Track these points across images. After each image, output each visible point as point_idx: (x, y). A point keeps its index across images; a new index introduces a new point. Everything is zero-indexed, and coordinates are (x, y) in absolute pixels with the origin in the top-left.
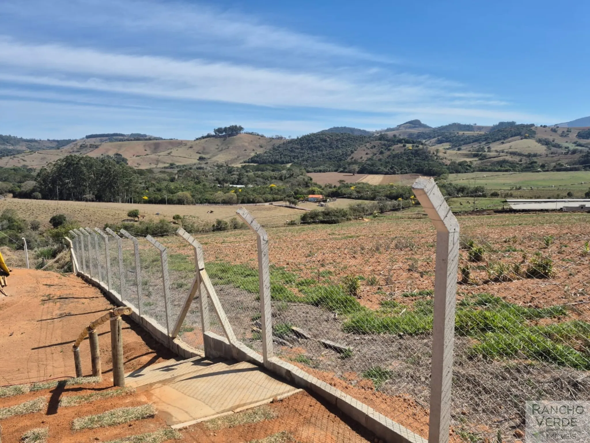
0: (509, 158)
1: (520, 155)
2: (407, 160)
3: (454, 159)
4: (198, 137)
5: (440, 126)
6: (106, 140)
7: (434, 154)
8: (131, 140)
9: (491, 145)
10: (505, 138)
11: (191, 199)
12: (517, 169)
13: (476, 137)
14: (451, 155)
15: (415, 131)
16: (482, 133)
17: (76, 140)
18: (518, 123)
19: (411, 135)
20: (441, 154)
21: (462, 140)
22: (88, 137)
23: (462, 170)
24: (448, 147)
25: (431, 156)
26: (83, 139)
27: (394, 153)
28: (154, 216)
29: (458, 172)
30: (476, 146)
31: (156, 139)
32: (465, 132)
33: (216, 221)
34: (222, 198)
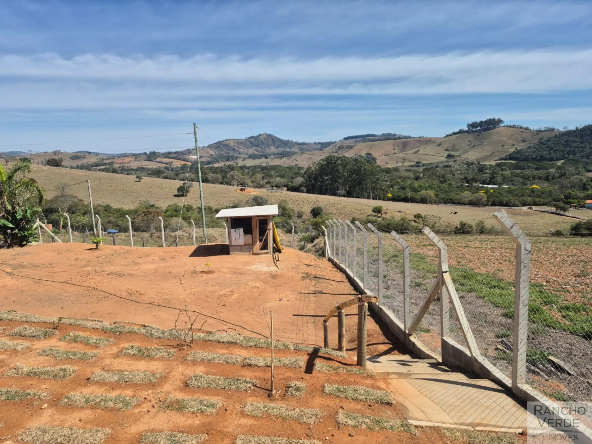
4: (448, 134)
6: (360, 141)
8: (382, 140)
11: (434, 198)
17: (335, 142)
22: (346, 139)
26: (341, 140)
28: (396, 213)
31: (405, 137)
33: (459, 222)
34: (469, 199)
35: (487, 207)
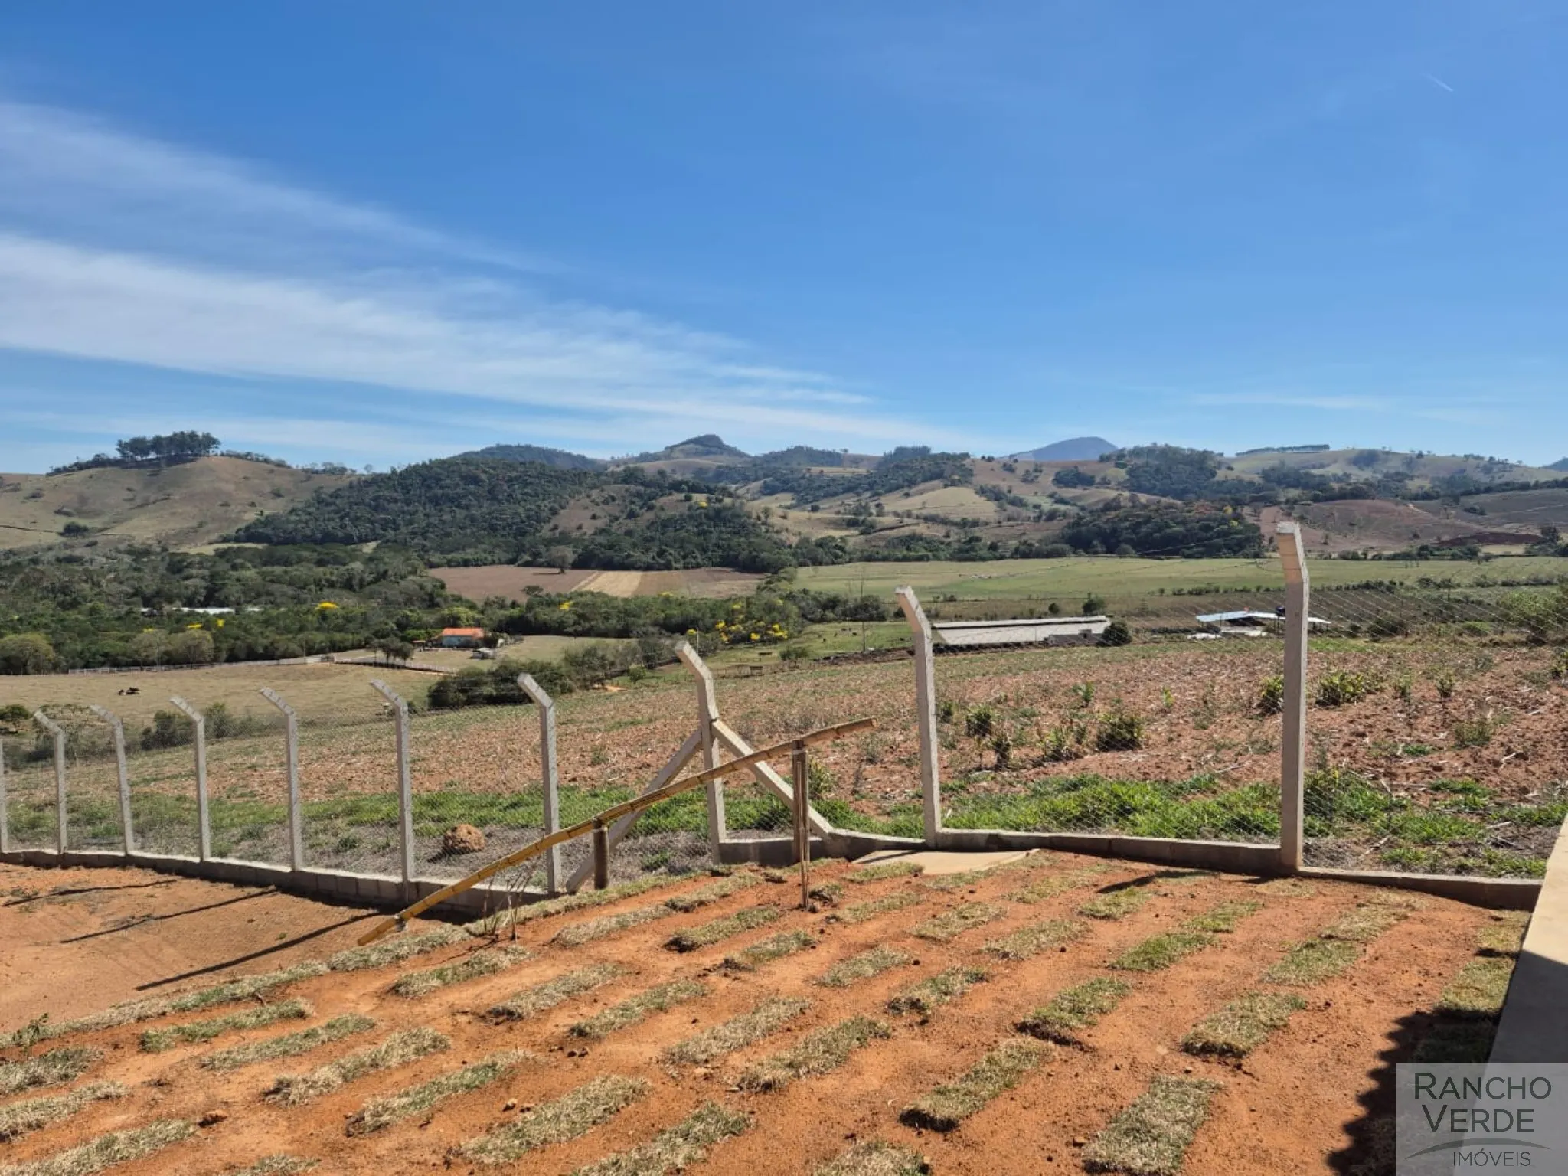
0: (922, 529)
1: (945, 522)
2: (699, 534)
3: (805, 531)
4: (58, 466)
5: (767, 452)
7: (759, 518)
9: (883, 500)
10: (912, 483)
11: (51, 653)
12: (942, 554)
13: (850, 481)
14: (798, 522)
15: (710, 462)
16: (862, 471)
18: (934, 451)
19: (700, 471)
20: (774, 520)
21: (820, 487)
23: (827, 559)
24: (788, 503)
25: (754, 525)
27: (663, 515)
29: (817, 562)
30: (851, 501)
32: (826, 469)
33: (153, 716)
34: (163, 648)
35: (217, 668)
